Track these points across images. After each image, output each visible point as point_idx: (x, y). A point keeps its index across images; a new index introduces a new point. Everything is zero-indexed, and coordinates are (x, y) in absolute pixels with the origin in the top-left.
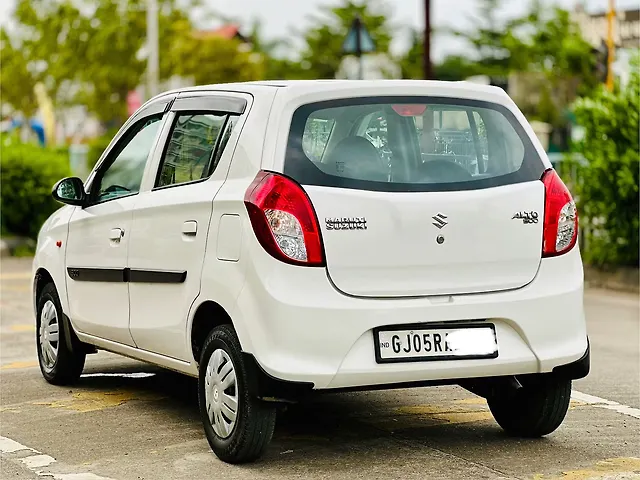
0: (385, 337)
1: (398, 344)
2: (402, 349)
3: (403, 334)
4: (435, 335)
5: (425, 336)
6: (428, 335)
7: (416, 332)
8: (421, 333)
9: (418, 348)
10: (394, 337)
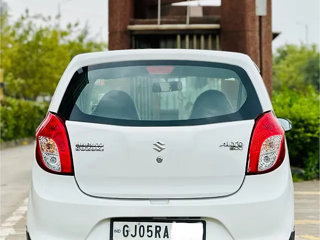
0: (118, 225)
1: (127, 231)
2: (129, 235)
3: (132, 225)
4: (156, 227)
5: (148, 227)
6: (151, 226)
7: (142, 223)
8: (146, 224)
9: (142, 235)
10: (125, 226)
